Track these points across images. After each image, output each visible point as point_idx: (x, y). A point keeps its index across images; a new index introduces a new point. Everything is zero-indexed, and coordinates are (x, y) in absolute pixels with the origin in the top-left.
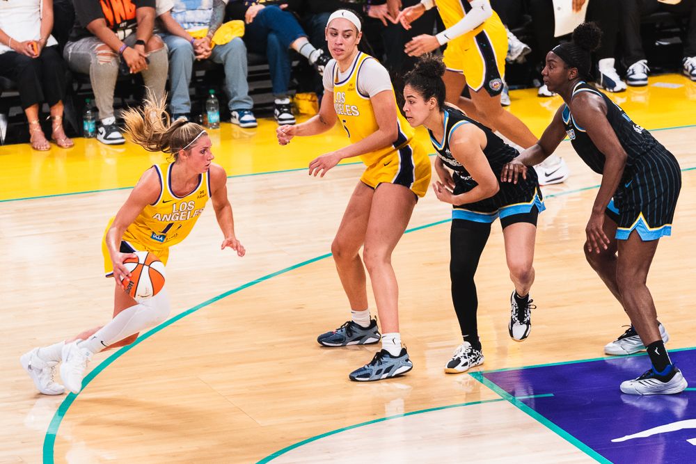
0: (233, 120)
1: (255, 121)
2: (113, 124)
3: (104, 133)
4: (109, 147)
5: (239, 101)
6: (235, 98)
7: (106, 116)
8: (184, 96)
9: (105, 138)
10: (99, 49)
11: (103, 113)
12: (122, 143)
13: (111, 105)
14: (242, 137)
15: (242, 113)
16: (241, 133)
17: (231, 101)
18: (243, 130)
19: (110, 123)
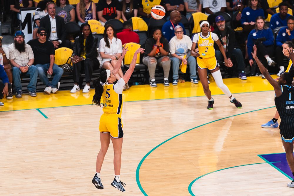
0: (191, 81)
1: (198, 82)
2: (154, 81)
3: (151, 84)
4: (152, 88)
5: (193, 76)
6: (192, 75)
7: (153, 79)
8: (177, 74)
9: (152, 85)
10: (151, 60)
11: (152, 78)
12: (156, 87)
13: (154, 76)
14: (194, 87)
15: (194, 79)
16: (194, 85)
17: (191, 76)
18: (194, 84)
19: (153, 81)
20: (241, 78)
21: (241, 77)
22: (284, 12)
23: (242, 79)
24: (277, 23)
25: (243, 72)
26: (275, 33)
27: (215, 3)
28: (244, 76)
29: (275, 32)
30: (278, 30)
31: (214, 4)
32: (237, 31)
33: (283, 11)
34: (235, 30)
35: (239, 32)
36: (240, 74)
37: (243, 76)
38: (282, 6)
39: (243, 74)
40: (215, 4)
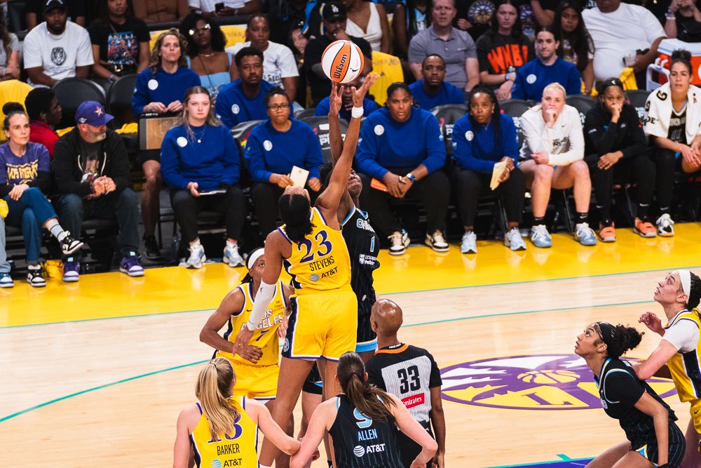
1: (12, 283)
20: (127, 273)
21: (127, 268)
22: (251, 74)
23: (130, 274)
24: (235, 109)
25: (132, 254)
26: (236, 139)
27: (58, 55)
28: (136, 265)
29: (236, 136)
30: (243, 129)
31: (56, 57)
32: (123, 134)
33: (251, 70)
34: (118, 131)
35: (129, 137)
36: (124, 260)
37: (134, 265)
38: (246, 57)
39: (136, 261)
40: (59, 59)
